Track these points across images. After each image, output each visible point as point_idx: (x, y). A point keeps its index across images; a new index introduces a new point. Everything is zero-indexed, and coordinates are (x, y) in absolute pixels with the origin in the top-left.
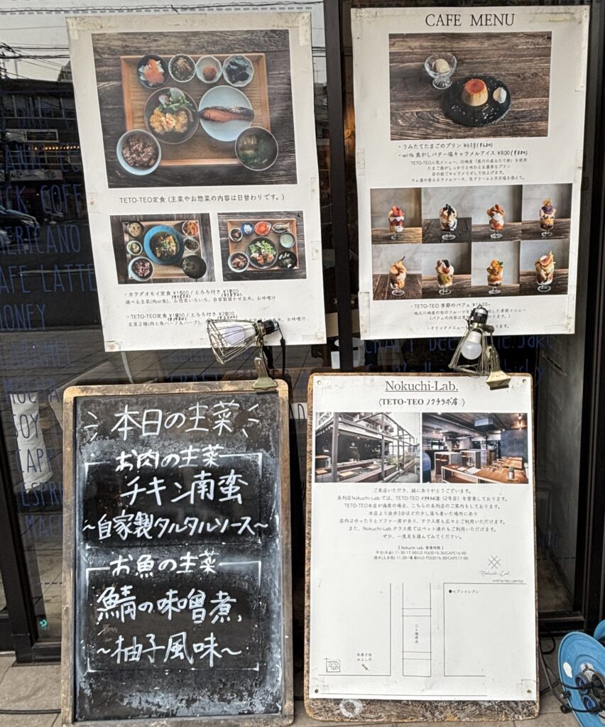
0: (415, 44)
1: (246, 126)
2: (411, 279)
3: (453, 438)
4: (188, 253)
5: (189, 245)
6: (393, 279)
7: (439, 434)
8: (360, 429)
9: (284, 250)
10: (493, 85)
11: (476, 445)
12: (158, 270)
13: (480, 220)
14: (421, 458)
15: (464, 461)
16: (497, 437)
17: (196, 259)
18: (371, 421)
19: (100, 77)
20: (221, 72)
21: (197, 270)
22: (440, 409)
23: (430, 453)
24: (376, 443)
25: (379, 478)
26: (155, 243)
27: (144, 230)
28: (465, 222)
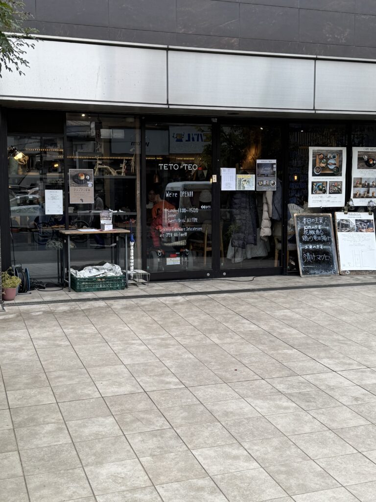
0: (362, 153)
1: (335, 166)
2: (360, 194)
3: (361, 224)
4: (324, 189)
5: (324, 187)
6: (356, 194)
7: (358, 223)
8: (345, 222)
9: (339, 188)
10: (373, 160)
11: (365, 225)
12: (318, 192)
13: (371, 184)
14: (356, 228)
15: (363, 228)
16: (368, 224)
17: (325, 190)
18: (347, 221)
19: (313, 157)
20: (332, 157)
21: (325, 192)
22: (358, 219)
23: (357, 227)
24: (348, 225)
25: (349, 231)
26: (318, 186)
27: (317, 184)
28: (368, 184)
